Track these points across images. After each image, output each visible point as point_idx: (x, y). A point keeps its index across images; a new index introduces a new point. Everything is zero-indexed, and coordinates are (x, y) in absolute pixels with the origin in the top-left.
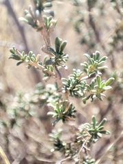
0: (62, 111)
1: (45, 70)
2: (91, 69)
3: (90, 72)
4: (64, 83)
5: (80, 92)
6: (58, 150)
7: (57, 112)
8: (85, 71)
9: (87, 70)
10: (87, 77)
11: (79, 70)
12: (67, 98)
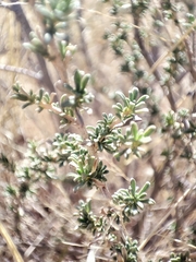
0: (88, 172)
1: (63, 114)
2: (126, 112)
3: (125, 118)
4: (89, 132)
5: (112, 145)
6: (85, 227)
7: (79, 173)
8: (119, 115)
9: (122, 114)
10: (121, 124)
11: (110, 115)
12: (95, 153)
